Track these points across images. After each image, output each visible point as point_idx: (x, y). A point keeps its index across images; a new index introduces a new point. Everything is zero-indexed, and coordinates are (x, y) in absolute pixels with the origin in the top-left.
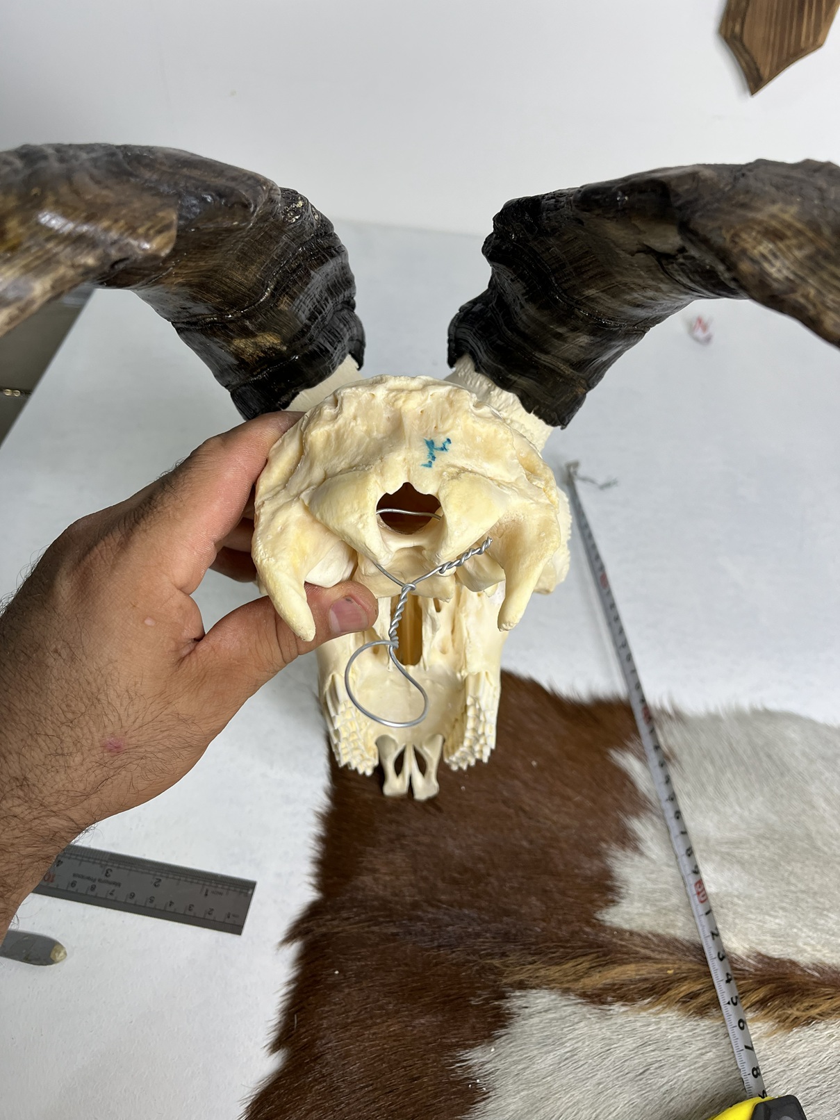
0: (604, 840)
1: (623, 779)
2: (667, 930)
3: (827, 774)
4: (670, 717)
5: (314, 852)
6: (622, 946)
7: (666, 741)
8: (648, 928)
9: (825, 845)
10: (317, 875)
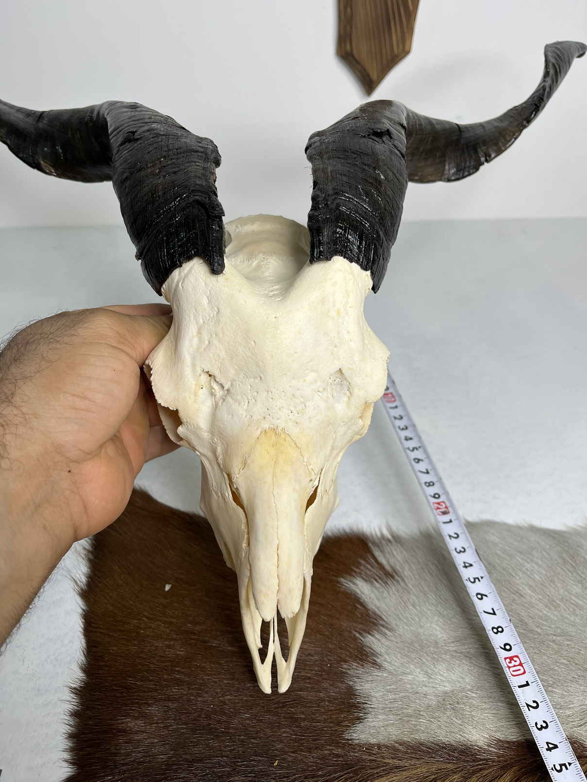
0: (345, 661)
1: (354, 602)
2: (412, 736)
3: (528, 566)
4: (389, 541)
5: (68, 727)
6: (371, 760)
7: (388, 562)
8: (394, 738)
9: (538, 627)
10: (72, 750)
